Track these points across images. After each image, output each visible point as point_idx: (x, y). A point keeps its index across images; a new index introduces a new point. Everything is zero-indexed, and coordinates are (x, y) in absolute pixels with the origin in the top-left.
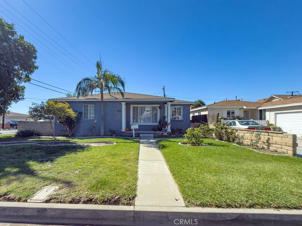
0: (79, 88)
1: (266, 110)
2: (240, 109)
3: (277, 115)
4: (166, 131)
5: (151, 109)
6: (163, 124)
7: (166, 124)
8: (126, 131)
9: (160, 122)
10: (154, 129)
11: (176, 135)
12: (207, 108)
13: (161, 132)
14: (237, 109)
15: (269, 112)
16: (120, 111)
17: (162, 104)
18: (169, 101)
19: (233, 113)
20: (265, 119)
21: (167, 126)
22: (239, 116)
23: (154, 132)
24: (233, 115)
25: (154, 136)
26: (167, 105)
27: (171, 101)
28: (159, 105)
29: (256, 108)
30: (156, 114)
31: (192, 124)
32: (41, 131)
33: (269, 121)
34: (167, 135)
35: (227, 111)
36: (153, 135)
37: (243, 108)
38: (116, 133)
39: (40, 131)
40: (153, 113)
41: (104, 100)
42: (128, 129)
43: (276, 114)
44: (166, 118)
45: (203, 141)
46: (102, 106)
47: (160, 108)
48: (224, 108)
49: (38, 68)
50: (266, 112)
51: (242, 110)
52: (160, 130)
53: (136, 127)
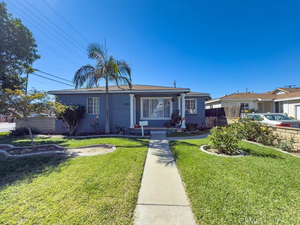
0: (77, 76)
1: (284, 102)
2: (254, 101)
3: (298, 107)
4: (180, 127)
5: (163, 103)
6: (176, 119)
7: (180, 119)
8: (135, 128)
9: (173, 117)
10: (166, 124)
11: (191, 132)
12: (220, 101)
13: (175, 129)
14: (251, 101)
15: (287, 104)
16: (128, 104)
17: (175, 96)
18: (182, 93)
19: (247, 105)
20: (282, 111)
21: (182, 122)
22: (254, 109)
23: (166, 129)
24: (247, 108)
25: (167, 133)
26: (181, 97)
27: (185, 93)
28: (171, 98)
29: (272, 100)
30: (169, 107)
31: (208, 119)
32: (41, 128)
33: (287, 114)
34: (181, 131)
35: (241, 104)
36: (165, 132)
37: (257, 100)
38: (124, 130)
39: (39, 128)
40: (166, 107)
41: (109, 92)
42: (137, 126)
43: (296, 106)
44: (180, 112)
45: (237, 146)
46: (107, 98)
47: (173, 100)
48: (238, 101)
49: (39, 58)
50: (284, 105)
51: (257, 102)
52: (173, 125)
53: (146, 123)
